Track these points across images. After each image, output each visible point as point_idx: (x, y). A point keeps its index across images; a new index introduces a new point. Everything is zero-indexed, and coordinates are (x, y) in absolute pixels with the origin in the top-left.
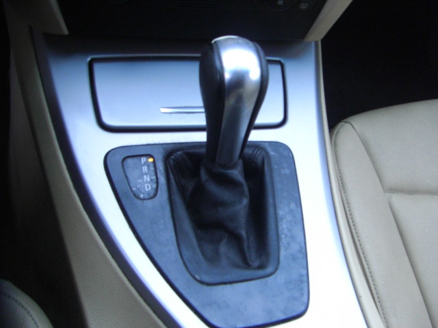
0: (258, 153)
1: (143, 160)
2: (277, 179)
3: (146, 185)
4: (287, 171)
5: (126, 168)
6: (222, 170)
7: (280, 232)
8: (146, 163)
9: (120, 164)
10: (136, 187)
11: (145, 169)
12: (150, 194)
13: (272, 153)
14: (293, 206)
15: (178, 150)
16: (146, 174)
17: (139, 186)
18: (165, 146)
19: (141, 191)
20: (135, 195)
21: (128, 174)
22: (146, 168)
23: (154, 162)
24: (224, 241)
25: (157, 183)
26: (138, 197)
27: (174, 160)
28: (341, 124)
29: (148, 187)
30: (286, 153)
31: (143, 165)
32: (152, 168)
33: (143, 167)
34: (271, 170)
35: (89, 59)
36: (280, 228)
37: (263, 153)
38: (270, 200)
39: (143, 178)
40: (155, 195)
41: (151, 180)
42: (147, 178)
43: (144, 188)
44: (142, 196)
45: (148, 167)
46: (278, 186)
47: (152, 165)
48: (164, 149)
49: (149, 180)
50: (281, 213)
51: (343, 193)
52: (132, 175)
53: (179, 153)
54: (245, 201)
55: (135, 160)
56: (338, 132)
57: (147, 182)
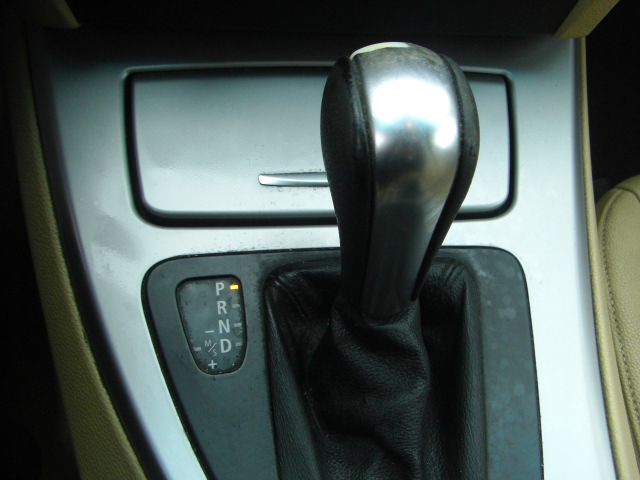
0: (454, 274)
1: (220, 286)
2: (489, 329)
3: (222, 341)
4: (511, 313)
5: (183, 304)
6: (374, 325)
7: (490, 448)
8: (225, 293)
9: (173, 294)
10: (202, 345)
11: (222, 306)
12: (228, 360)
13: (481, 273)
14: (519, 389)
15: (289, 268)
16: (223, 318)
17: (207, 343)
18: (263, 257)
19: (211, 354)
20: (198, 362)
21: (188, 317)
22: (224, 303)
23: (240, 291)
24: (375, 465)
25: (245, 337)
26: (204, 367)
27: (280, 290)
28: (617, 192)
29: (226, 344)
30: (510, 272)
31: (218, 299)
32: (236, 306)
33: (219, 303)
34: (479, 312)
35: (124, 75)
36: (491, 439)
37: (464, 273)
38: (474, 380)
39: (217, 327)
40: (239, 364)
41: (233, 329)
42: (224, 326)
43: (218, 348)
44: (212, 365)
45: (229, 301)
46: (492, 346)
47: (236, 298)
48: (263, 264)
49: (228, 330)
50: (494, 404)
51: (617, 343)
52: (196, 317)
53: (290, 275)
54: (422, 387)
55: (203, 286)
56: (610, 209)
57: (225, 335)
